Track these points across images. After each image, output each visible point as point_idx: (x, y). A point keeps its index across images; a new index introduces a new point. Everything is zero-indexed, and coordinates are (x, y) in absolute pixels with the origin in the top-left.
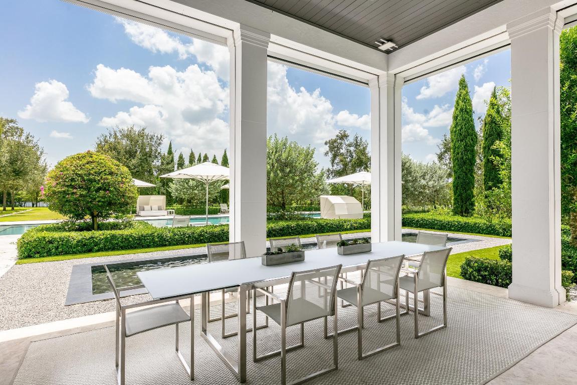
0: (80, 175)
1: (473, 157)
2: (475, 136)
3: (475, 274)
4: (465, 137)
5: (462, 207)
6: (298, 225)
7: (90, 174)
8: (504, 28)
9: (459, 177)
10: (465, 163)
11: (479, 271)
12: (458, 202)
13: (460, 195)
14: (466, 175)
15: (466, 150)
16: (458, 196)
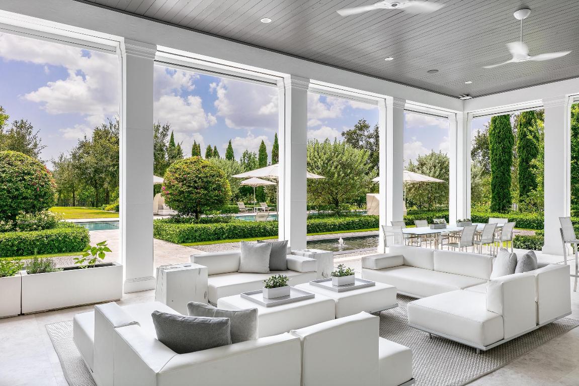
0: (200, 178)
1: (510, 157)
2: (512, 138)
3: (522, 245)
4: (503, 140)
5: (499, 204)
6: (360, 220)
7: (207, 177)
8: (541, 100)
9: (497, 177)
10: (502, 163)
11: (524, 242)
12: (496, 200)
13: (498, 193)
14: (504, 175)
15: (504, 152)
16: (496, 194)
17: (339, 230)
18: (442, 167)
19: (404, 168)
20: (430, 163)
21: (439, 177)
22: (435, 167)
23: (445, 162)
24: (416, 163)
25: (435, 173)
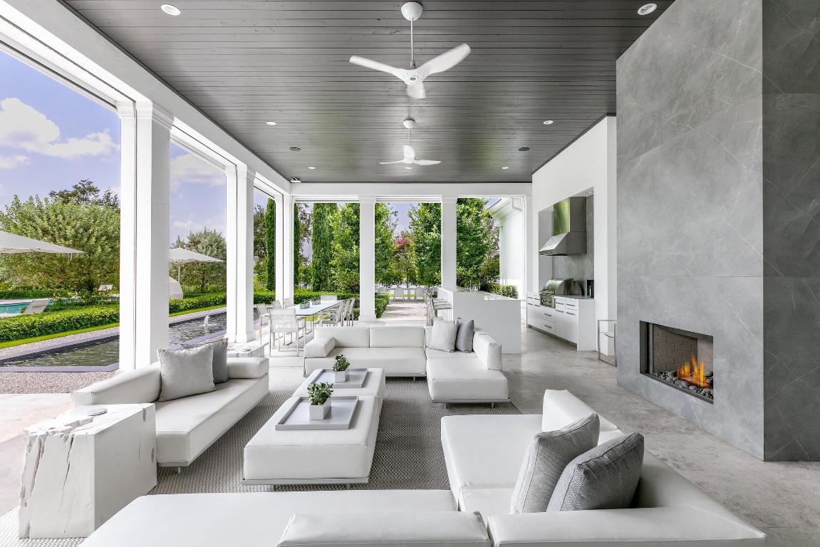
17: (109, 323)
18: (218, 247)
19: (171, 245)
20: (206, 241)
21: (216, 256)
22: (211, 246)
23: (221, 241)
24: (187, 241)
25: (212, 252)
